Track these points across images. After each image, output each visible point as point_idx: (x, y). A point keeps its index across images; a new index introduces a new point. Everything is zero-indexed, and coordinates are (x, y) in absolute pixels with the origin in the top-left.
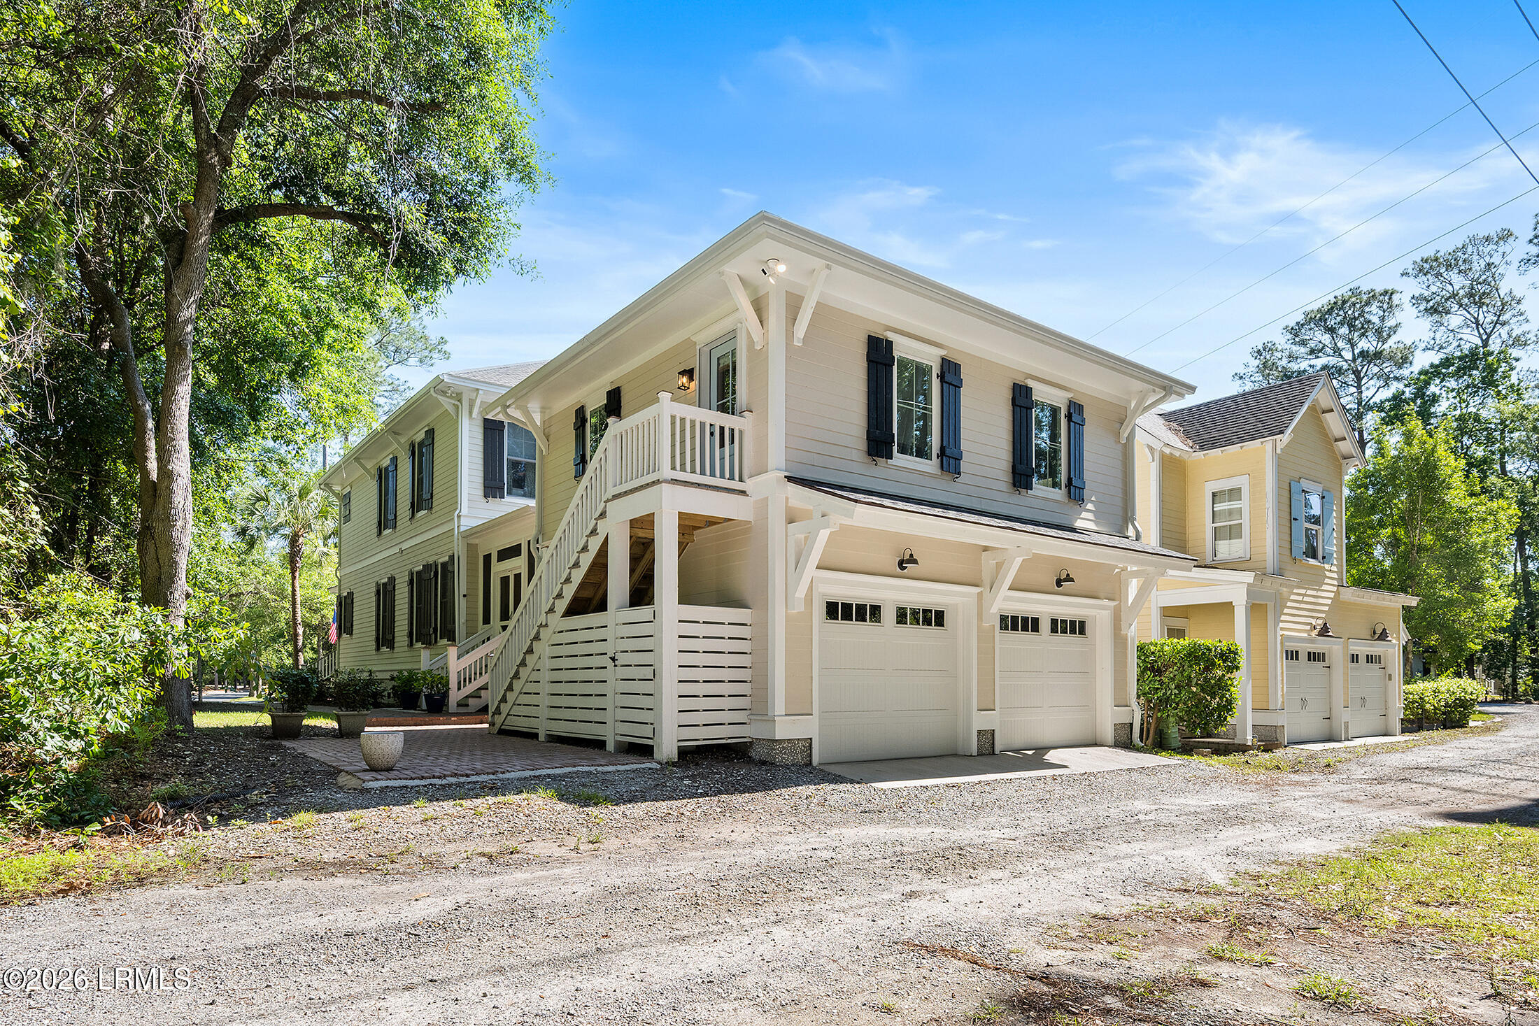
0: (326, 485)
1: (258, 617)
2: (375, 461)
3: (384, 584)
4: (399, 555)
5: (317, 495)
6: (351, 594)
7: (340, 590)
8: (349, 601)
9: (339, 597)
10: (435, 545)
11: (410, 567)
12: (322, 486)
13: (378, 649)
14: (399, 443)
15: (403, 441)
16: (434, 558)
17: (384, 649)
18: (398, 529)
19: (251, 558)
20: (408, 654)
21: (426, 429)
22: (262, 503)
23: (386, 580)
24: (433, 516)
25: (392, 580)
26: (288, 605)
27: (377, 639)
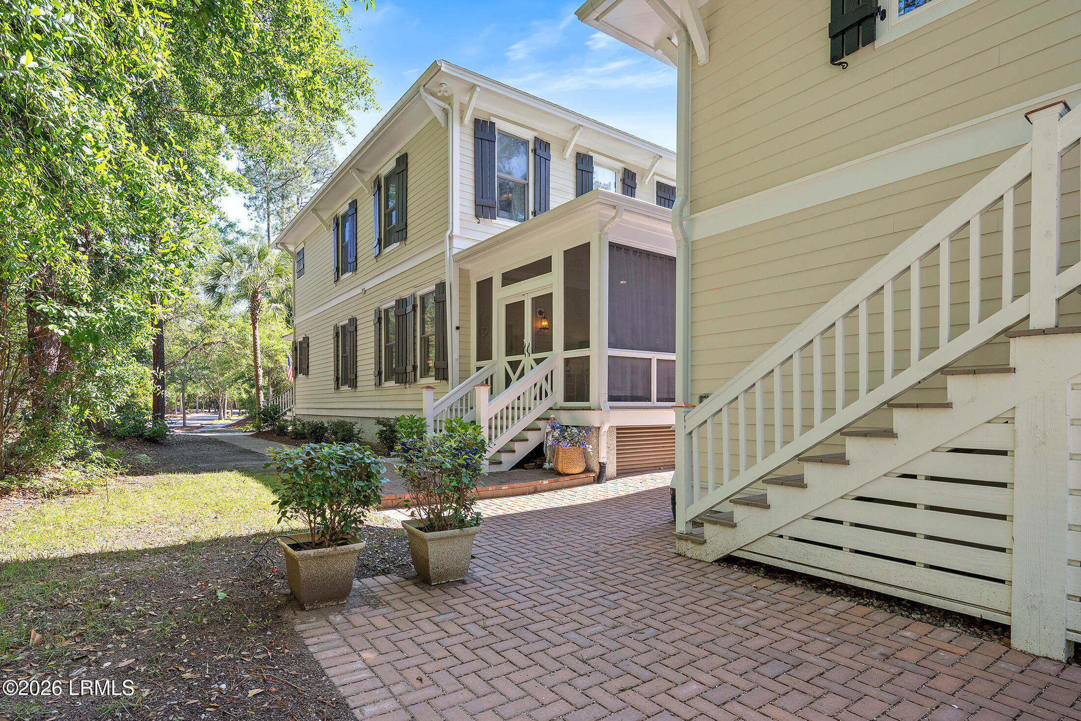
0: (281, 244)
1: (225, 363)
2: (330, 212)
3: (344, 327)
4: (362, 295)
5: (274, 255)
6: (306, 339)
7: (295, 336)
8: (305, 345)
9: (294, 343)
10: (411, 278)
11: (377, 305)
12: (279, 246)
13: (337, 388)
14: (363, 181)
15: (366, 179)
16: (411, 291)
17: (345, 388)
18: (359, 270)
19: (219, 313)
20: (376, 393)
21: (398, 156)
22: (228, 264)
23: (347, 321)
24: (408, 247)
25: (353, 321)
26: (248, 352)
27: (337, 379)
